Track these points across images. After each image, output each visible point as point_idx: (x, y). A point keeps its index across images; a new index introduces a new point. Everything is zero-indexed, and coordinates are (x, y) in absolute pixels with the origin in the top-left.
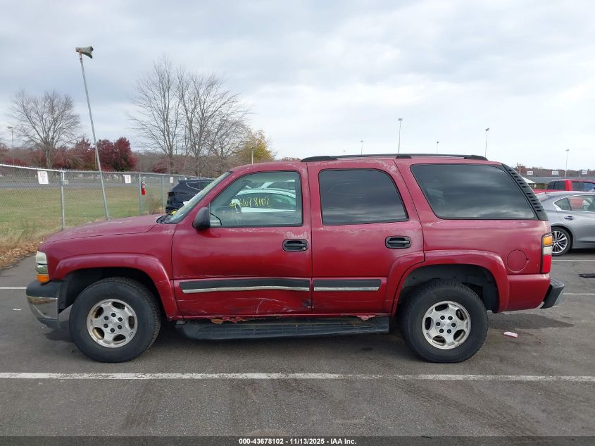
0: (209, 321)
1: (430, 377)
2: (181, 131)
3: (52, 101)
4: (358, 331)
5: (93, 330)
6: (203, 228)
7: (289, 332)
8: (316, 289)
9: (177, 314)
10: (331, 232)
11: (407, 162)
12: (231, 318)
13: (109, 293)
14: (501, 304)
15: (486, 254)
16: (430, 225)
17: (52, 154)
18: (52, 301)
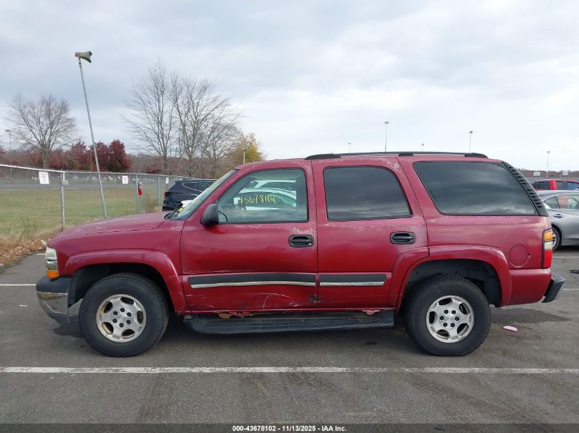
0: (216, 316)
1: (436, 370)
2: (175, 134)
3: (49, 104)
4: (363, 326)
5: (102, 325)
6: (211, 225)
7: (294, 327)
8: (322, 284)
9: (185, 309)
10: (337, 228)
11: (409, 160)
12: (238, 312)
13: (118, 288)
14: (504, 298)
15: (488, 249)
16: (433, 221)
17: (49, 156)
18: (60, 297)
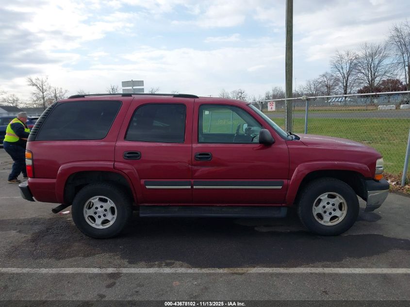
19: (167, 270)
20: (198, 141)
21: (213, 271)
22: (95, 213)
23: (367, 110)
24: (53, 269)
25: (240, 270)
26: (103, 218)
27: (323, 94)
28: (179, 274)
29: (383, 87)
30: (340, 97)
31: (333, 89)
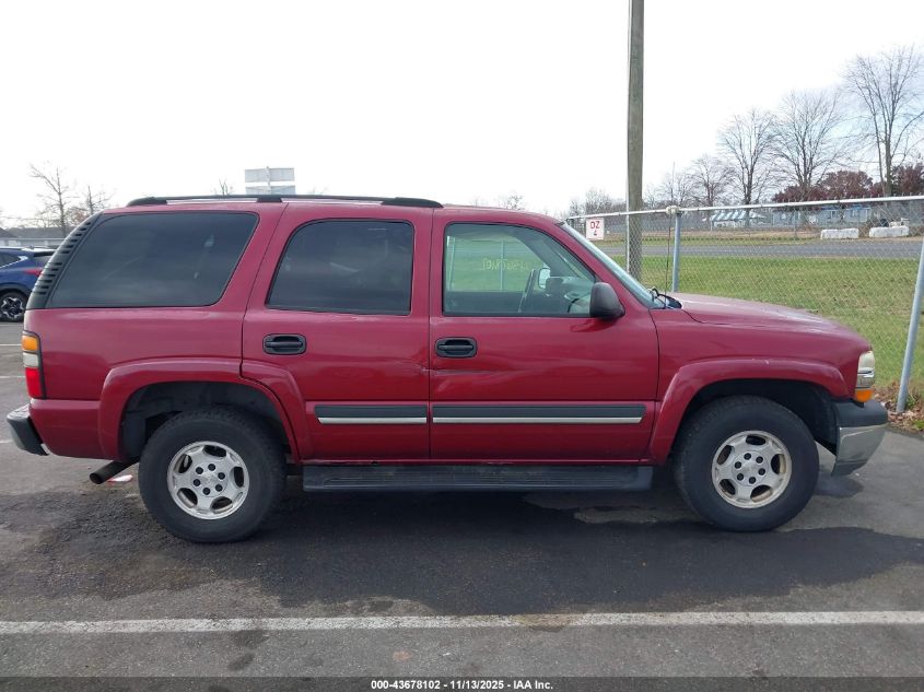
19: (377, 622)
20: (443, 310)
21: (489, 624)
22: (197, 483)
23: (797, 239)
24: (98, 623)
25: (550, 620)
26: (215, 494)
27: (698, 202)
28: (406, 630)
29: (829, 188)
30: (734, 210)
31: (722, 191)
